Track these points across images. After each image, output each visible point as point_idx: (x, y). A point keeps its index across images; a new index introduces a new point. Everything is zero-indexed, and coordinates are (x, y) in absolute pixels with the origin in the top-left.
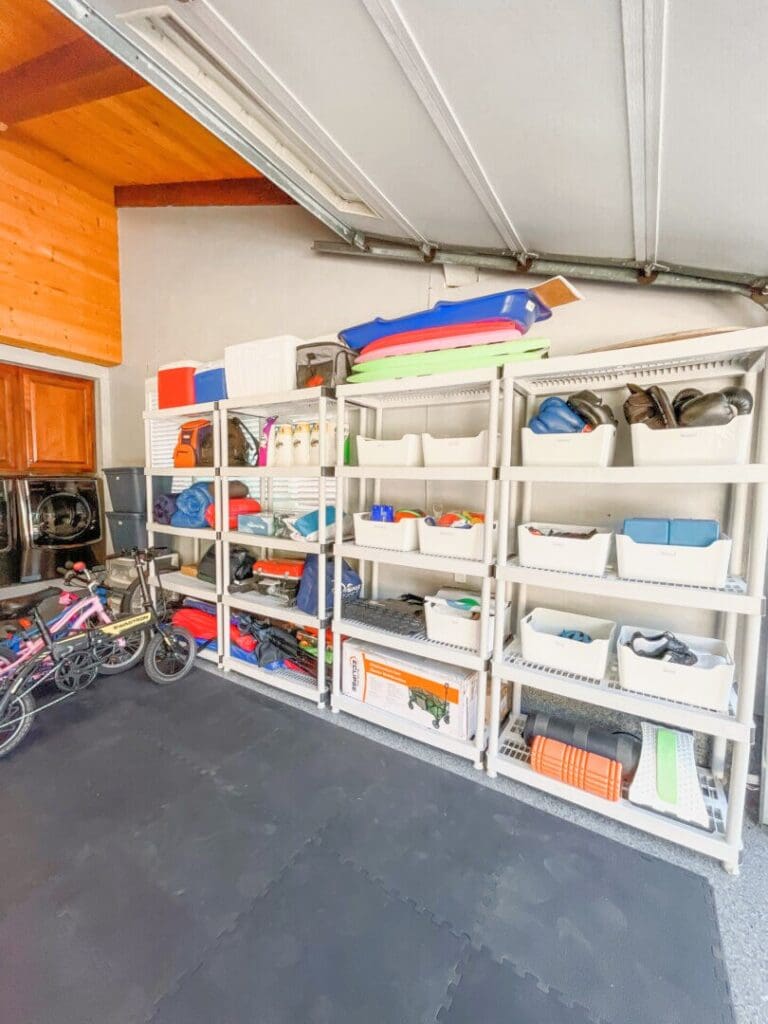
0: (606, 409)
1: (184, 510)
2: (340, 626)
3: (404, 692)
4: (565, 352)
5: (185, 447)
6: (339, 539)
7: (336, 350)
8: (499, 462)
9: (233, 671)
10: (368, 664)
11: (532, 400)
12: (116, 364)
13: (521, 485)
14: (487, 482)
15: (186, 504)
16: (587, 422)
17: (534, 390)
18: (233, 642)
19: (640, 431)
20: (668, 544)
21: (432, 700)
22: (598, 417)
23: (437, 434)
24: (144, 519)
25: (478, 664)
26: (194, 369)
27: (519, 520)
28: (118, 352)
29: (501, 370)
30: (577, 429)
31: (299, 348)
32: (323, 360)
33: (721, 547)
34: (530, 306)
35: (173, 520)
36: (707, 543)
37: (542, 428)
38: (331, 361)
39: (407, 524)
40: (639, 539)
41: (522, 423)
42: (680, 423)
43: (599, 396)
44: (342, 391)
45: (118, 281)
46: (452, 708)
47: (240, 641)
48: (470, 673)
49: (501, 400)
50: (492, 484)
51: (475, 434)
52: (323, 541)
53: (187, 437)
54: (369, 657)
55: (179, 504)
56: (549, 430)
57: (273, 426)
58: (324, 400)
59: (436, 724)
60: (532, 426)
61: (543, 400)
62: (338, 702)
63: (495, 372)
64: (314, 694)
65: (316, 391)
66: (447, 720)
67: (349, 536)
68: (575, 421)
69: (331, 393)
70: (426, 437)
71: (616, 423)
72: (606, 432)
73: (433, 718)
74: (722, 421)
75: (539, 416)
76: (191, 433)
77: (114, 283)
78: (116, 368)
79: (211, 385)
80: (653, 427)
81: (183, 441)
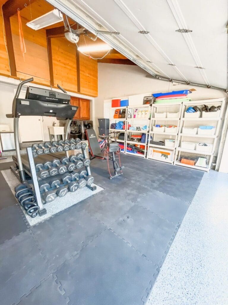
0: (199, 109)
1: (118, 126)
2: (149, 145)
3: (161, 154)
4: (193, 100)
5: (116, 115)
6: (150, 130)
7: (152, 97)
8: (181, 117)
9: (127, 154)
10: (154, 151)
11: (187, 107)
12: (96, 97)
13: (184, 121)
14: (178, 120)
15: (118, 125)
16: (196, 111)
17: (187, 105)
18: (127, 149)
19: (204, 113)
20: (206, 129)
21: (165, 155)
22: (197, 110)
23: (170, 112)
24: (108, 128)
25: (174, 149)
26: (120, 100)
27: (183, 127)
28: (97, 94)
29: (182, 103)
30: (194, 112)
31: (145, 97)
32: (149, 99)
33: (214, 130)
34: (188, 92)
35: (116, 128)
36: (211, 129)
37: (188, 112)
38: (151, 100)
39: (163, 128)
40: (201, 129)
41: (185, 111)
42: (210, 111)
43: (198, 107)
44: (153, 105)
45: (97, 79)
46: (169, 156)
47: (129, 149)
48: (172, 151)
49: (182, 107)
50: (179, 121)
51: (177, 113)
52: (147, 131)
53: (117, 113)
54: (154, 149)
55: (117, 125)
56: (189, 112)
57: (137, 111)
58: (150, 106)
59: (166, 159)
60: (186, 111)
61: (189, 107)
62: (148, 157)
63: (181, 103)
64: (144, 156)
65: (148, 105)
66: (168, 158)
67: (152, 130)
68: (194, 111)
69: (151, 105)
70: (168, 113)
71: (200, 111)
72: (198, 113)
73: (165, 158)
74: (216, 111)
75: (188, 110)
76: (117, 112)
77: (96, 79)
78: (96, 98)
79: (125, 103)
80: (206, 112)
81: (116, 113)
